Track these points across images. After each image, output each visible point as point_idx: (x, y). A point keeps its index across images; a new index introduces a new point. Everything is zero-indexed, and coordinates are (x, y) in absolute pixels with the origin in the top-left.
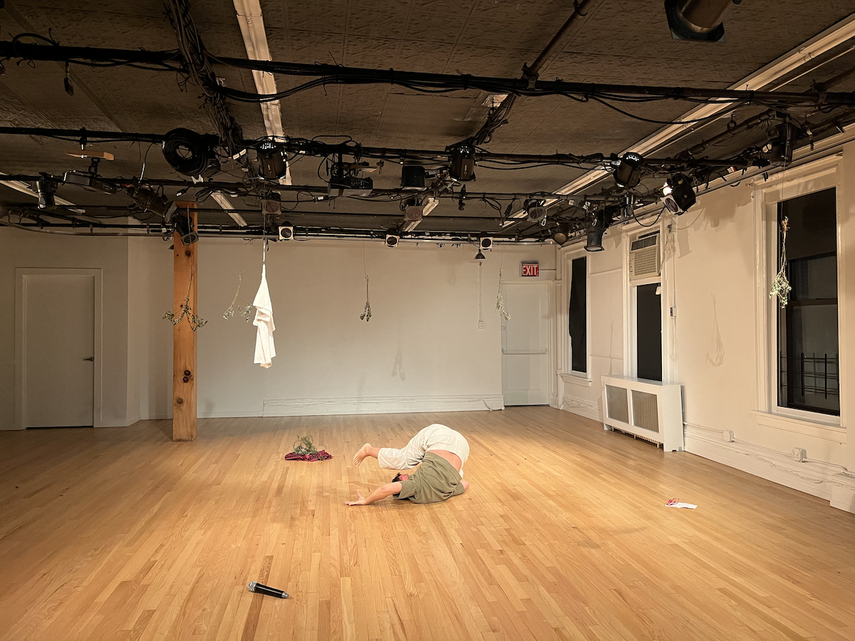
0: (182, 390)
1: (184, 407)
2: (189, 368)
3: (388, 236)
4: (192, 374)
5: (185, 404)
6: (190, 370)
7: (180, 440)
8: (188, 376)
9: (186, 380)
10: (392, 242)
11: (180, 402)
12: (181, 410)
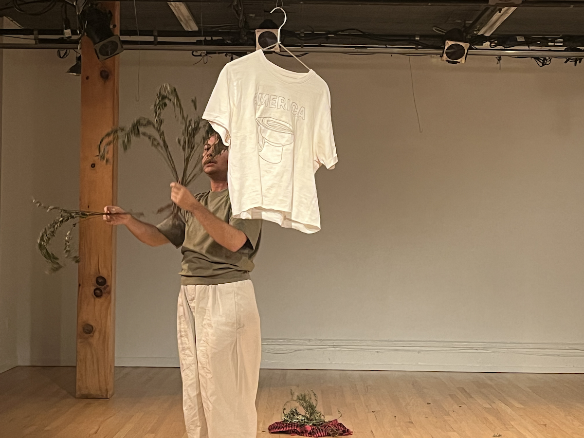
0: (92, 311)
1: (95, 338)
2: (104, 273)
3: (449, 43)
4: (108, 283)
5: (96, 334)
6: (105, 276)
7: (87, 397)
8: (101, 287)
9: (98, 294)
10: (455, 54)
11: (88, 330)
12: (90, 345)
